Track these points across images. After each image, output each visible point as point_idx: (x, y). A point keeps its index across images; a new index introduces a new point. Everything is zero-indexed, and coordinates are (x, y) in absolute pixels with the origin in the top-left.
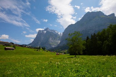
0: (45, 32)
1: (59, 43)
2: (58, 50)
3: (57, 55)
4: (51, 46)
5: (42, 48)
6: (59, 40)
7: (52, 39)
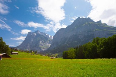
7: (43, 42)
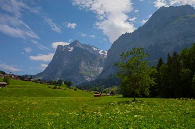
0: (72, 48)
1: (100, 73)
2: (98, 86)
3: (95, 96)
4: (83, 78)
5: (65, 83)
6: (100, 66)
7: (87, 65)
